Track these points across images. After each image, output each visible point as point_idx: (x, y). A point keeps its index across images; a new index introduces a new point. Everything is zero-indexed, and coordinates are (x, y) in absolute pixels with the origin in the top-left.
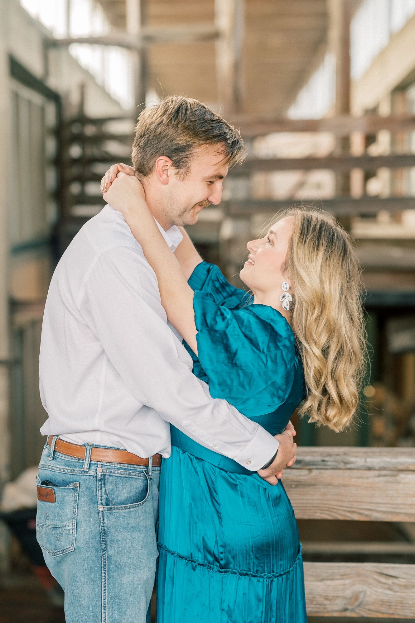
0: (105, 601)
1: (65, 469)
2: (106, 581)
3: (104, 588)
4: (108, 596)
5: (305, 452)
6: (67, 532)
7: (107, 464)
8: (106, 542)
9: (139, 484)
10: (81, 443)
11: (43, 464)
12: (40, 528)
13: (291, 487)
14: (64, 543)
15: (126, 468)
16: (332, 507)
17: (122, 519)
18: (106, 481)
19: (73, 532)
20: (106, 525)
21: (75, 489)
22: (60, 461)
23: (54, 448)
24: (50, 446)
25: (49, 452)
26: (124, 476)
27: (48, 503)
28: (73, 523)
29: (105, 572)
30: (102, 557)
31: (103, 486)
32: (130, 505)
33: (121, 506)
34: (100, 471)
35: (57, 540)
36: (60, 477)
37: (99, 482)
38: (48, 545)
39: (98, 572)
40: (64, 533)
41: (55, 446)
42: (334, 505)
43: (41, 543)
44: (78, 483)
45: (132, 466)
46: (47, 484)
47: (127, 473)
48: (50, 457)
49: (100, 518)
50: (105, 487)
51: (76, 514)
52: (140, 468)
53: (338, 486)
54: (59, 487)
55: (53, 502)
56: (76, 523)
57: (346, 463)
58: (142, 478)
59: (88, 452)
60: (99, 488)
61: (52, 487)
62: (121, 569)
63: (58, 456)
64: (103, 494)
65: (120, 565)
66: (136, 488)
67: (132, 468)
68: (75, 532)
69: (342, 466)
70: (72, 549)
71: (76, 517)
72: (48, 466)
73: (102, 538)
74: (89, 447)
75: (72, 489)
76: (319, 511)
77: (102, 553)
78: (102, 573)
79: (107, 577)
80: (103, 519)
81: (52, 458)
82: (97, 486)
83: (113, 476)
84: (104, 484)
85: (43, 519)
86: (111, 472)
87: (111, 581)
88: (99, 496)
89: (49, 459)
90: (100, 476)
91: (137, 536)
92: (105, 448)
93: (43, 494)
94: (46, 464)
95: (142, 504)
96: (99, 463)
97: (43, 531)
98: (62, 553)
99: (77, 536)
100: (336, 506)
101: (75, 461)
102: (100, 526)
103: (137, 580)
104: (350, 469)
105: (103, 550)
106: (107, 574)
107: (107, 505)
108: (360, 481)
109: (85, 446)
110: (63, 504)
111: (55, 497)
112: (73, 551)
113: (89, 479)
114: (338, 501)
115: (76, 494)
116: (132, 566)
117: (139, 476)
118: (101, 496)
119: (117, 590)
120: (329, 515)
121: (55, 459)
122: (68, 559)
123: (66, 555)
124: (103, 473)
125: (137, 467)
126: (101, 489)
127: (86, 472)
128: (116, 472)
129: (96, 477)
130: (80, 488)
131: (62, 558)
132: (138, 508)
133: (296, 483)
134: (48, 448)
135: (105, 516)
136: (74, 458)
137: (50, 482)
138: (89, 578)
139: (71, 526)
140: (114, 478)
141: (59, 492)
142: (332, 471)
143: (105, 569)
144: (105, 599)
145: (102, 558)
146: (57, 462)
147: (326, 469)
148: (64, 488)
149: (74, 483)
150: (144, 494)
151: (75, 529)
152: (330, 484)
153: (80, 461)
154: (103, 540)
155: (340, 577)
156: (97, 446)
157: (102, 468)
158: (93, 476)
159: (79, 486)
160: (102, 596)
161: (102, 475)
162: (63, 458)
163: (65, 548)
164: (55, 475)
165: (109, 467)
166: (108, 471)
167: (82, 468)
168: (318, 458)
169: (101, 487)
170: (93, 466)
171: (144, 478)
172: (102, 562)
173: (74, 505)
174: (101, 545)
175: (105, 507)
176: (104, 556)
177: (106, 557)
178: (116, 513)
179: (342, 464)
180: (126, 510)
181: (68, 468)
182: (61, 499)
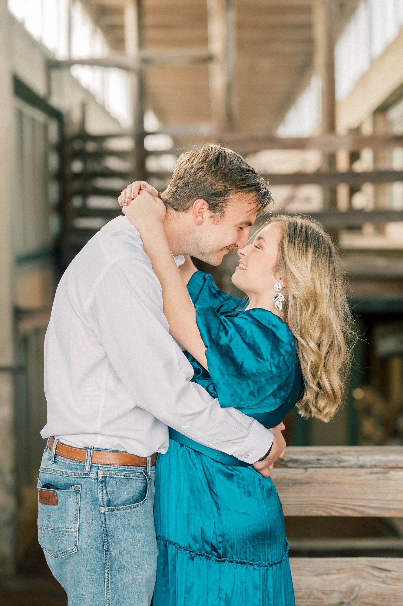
0: (108, 600)
1: (67, 472)
2: (109, 581)
3: (107, 588)
4: (111, 596)
5: (300, 452)
6: (70, 534)
7: (108, 467)
8: (108, 542)
9: (139, 485)
10: (82, 446)
11: (45, 467)
12: (41, 530)
13: (288, 486)
14: (67, 545)
15: (126, 469)
16: (327, 504)
17: (123, 520)
18: (107, 482)
19: (76, 533)
20: (108, 526)
21: (77, 492)
22: (62, 464)
23: (56, 451)
24: (50, 450)
25: (49, 456)
26: (124, 477)
27: (50, 506)
28: (76, 524)
29: (108, 572)
30: (105, 557)
31: (104, 487)
32: (131, 505)
33: (122, 507)
34: (101, 473)
35: (59, 543)
36: (63, 481)
37: (100, 484)
38: (50, 548)
39: (101, 573)
40: (66, 535)
41: (56, 449)
42: (329, 502)
43: (43, 546)
44: (80, 485)
45: (131, 467)
46: (49, 488)
47: (127, 474)
48: (52, 460)
49: (102, 519)
50: (106, 488)
51: (78, 516)
52: (139, 469)
53: (334, 483)
54: (61, 490)
55: (55, 504)
56: (78, 525)
57: (339, 462)
58: (141, 479)
59: (89, 454)
60: (100, 490)
61: (54, 490)
62: (124, 568)
63: (59, 460)
64: (104, 496)
65: (123, 565)
66: (136, 489)
67: (132, 470)
68: (78, 534)
69: (335, 464)
70: (75, 551)
71: (78, 519)
72: (49, 469)
73: (105, 539)
74: (89, 450)
75: (74, 491)
76: (315, 508)
77: (104, 554)
78: (105, 573)
79: (110, 578)
80: (105, 521)
81: (53, 461)
82: (99, 488)
83: (113, 477)
84: (105, 485)
85: (45, 522)
86: (111, 474)
87: (114, 581)
88: (101, 498)
89: (50, 462)
90: (101, 478)
91: (138, 535)
92: (105, 450)
93: (45, 498)
94: (46, 467)
95: (142, 504)
96: (100, 465)
97: (45, 533)
98: (65, 555)
99: (80, 537)
100: (331, 503)
101: (77, 464)
102: (102, 527)
103: (139, 579)
104: (343, 467)
105: (105, 550)
106: (109, 574)
107: (108, 506)
108: (353, 478)
109: (85, 449)
110: (65, 506)
111: (57, 500)
112: (76, 553)
113: (91, 481)
114: (333, 498)
115: (78, 497)
116: (134, 566)
117: (138, 477)
118: (103, 498)
119: (120, 590)
120: (324, 511)
121: (57, 462)
122: (71, 561)
123: (69, 557)
124: (103, 476)
125: (136, 468)
126: (102, 491)
127: (88, 474)
128: (117, 474)
129: (97, 479)
130: (82, 490)
131: (65, 560)
132: (138, 508)
133: (292, 482)
134: (49, 452)
135: (107, 517)
136: (75, 461)
137: (51, 485)
138: (92, 578)
139: (73, 528)
140: (115, 479)
141: (61, 495)
142: (327, 469)
143: (107, 569)
144: (108, 599)
145: (105, 559)
146: (59, 465)
147: (321, 468)
148: (66, 490)
149: (76, 485)
150: (144, 494)
151: (78, 531)
152: (325, 482)
153: (82, 464)
154: (105, 540)
155: (336, 572)
156: (98, 449)
157: (102, 470)
158: (95, 479)
159: (80, 488)
160: (106, 596)
161: (102, 477)
162: (64, 462)
163: (68, 550)
164: (57, 478)
165: (110, 469)
166: (108, 473)
167: (83, 471)
168: (313, 457)
169: (102, 489)
170: (94, 469)
171: (143, 479)
172: (105, 563)
173: (76, 507)
174: (104, 546)
175: (107, 508)
176: (107, 556)
177: (109, 557)
178: (118, 514)
179: (336, 462)
180: (127, 511)
181: (69, 471)
182: (63, 502)
